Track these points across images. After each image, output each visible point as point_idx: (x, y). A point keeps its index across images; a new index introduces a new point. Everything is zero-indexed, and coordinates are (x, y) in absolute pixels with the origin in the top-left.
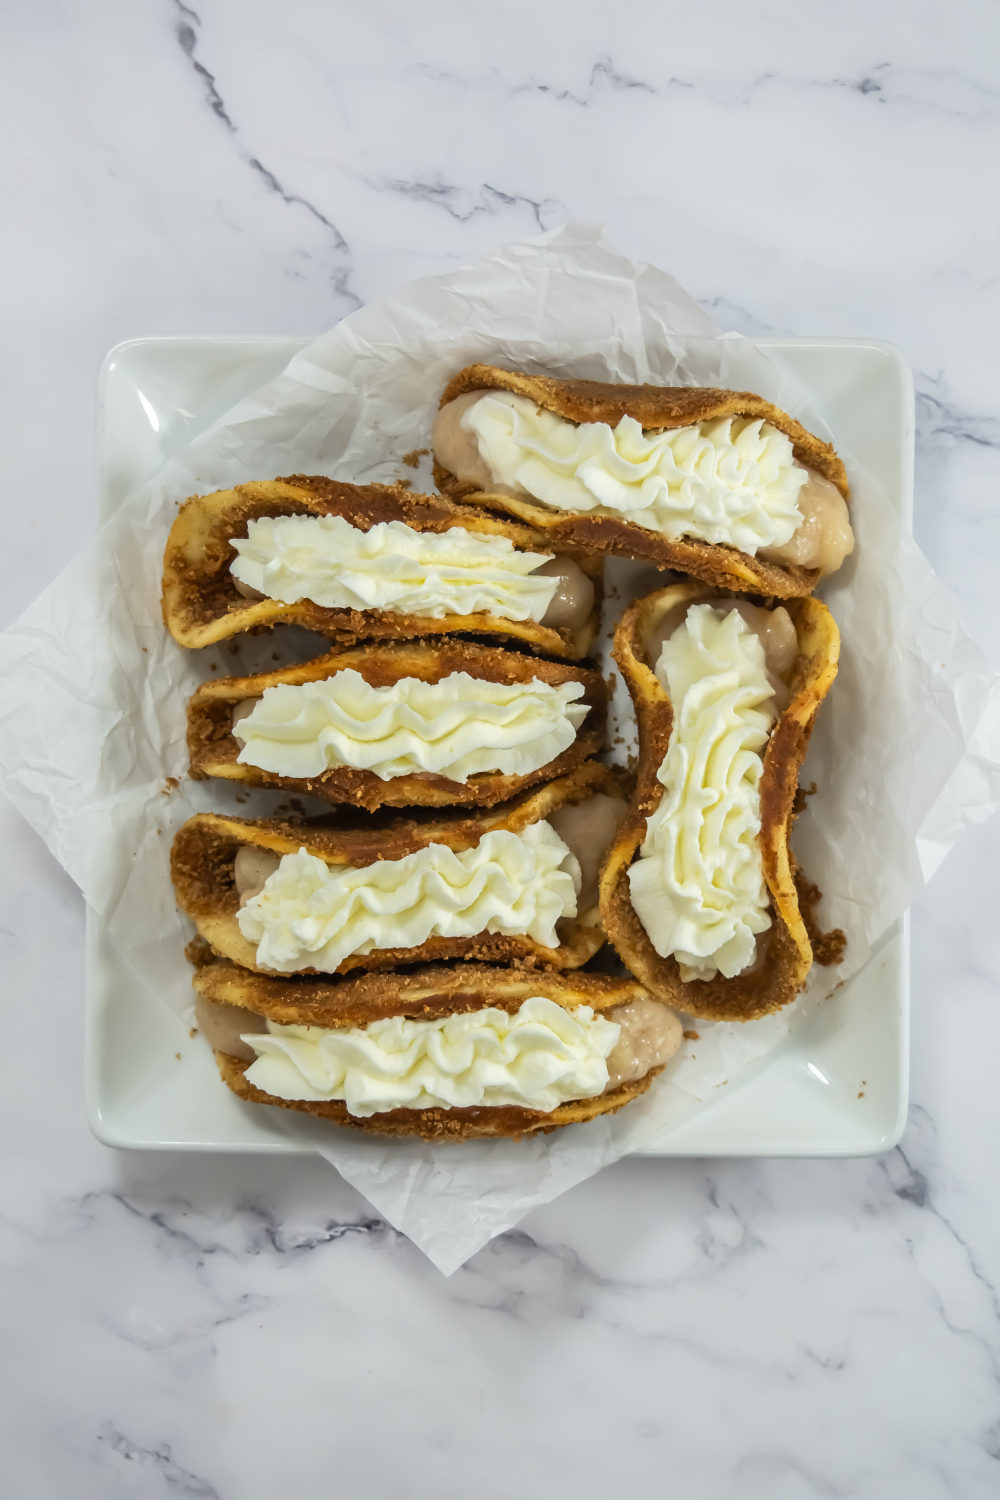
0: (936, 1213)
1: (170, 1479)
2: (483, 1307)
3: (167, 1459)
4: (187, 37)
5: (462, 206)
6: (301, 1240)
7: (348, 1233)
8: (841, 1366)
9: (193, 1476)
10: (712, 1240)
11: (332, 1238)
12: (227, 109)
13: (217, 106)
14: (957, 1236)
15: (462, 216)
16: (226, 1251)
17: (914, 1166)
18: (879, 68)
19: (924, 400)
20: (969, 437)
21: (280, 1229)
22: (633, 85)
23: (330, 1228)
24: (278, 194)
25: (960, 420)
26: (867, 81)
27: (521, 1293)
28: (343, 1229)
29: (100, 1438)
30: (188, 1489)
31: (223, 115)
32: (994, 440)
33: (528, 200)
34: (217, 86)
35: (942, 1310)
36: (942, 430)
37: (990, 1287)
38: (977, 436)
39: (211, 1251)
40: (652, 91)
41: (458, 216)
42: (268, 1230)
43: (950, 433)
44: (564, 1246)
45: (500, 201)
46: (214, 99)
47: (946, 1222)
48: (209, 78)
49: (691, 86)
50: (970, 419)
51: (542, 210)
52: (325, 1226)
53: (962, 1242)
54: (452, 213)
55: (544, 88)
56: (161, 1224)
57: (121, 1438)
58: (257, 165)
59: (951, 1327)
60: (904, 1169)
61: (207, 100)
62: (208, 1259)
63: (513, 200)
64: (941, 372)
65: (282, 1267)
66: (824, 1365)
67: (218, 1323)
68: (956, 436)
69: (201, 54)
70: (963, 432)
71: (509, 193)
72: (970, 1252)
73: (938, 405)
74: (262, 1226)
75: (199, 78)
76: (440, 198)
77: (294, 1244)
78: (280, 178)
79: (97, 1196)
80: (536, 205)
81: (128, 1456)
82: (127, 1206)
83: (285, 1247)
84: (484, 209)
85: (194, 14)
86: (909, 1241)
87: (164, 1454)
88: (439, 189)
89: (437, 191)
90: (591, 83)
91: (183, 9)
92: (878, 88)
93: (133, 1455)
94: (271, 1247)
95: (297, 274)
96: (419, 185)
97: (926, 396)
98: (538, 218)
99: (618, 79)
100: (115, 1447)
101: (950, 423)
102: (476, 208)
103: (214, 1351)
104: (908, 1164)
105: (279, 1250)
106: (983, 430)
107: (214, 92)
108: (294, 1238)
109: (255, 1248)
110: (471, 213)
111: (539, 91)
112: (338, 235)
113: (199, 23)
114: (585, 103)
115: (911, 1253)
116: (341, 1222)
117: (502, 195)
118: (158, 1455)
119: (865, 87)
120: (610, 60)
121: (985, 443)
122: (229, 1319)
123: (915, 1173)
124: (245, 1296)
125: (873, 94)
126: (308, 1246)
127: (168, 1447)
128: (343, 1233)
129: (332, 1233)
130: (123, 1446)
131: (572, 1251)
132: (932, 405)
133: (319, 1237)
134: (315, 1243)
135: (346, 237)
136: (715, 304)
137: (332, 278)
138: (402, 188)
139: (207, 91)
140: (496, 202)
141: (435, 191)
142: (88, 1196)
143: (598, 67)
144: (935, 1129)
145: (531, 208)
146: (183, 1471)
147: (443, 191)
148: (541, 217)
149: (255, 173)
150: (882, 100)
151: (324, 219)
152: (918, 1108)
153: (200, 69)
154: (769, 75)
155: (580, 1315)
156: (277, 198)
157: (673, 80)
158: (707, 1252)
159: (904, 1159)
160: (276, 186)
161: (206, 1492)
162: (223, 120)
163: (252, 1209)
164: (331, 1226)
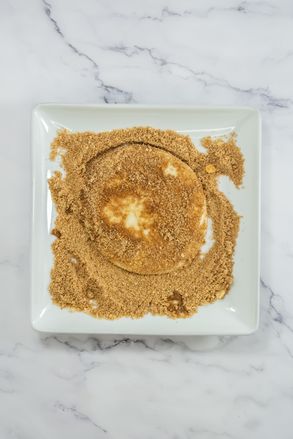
0: (285, 324)
1: (76, 415)
2: (159, 361)
3: (75, 410)
4: (48, 12)
5: (129, 52)
6: (107, 346)
7: (120, 343)
8: (262, 370)
9: (83, 414)
10: (223, 337)
11: (116, 345)
12: (61, 31)
13: (58, 30)
14: (292, 330)
15: (129, 55)
16: (87, 350)
17: (278, 312)
19: (264, 96)
20: (277, 105)
21: (101, 343)
22: (174, 14)
24: (77, 53)
25: (274, 101)
26: (240, 7)
27: (170, 356)
28: (119, 342)
29: (55, 406)
30: (81, 418)
31: (60, 33)
32: (284, 106)
33: (147, 49)
34: (58, 25)
35: (289, 352)
36: (269, 104)
38: (279, 105)
39: (82, 351)
41: (128, 55)
42: (98, 344)
43: (272, 105)
44: (181, 342)
45: (140, 50)
46: (57, 28)
47: (288, 327)
48: (55, 22)
49: (190, 13)
50: (277, 100)
51: (151, 51)
52: (114, 341)
54: (126, 55)
55: (149, 17)
56: (68, 345)
57: (61, 405)
58: (70, 46)
59: (292, 356)
61: (55, 28)
62: (82, 353)
63: (143, 49)
64: (268, 88)
65: (102, 354)
66: (257, 370)
67: (86, 371)
68: (273, 105)
69: (53, 16)
70: (275, 104)
71: (142, 48)
73: (268, 97)
74: (96, 343)
76: (122, 51)
77: (105, 347)
78: (77, 49)
79: (49, 338)
80: (150, 50)
81: (64, 410)
82: (58, 340)
83: (103, 348)
84: (135, 53)
85: (49, 5)
86: (279, 333)
87: (73, 409)
88: (122, 48)
89: (121, 49)
90: (162, 15)
91: (46, 4)
92: (244, 9)
93: (65, 410)
94: (99, 348)
95: (84, 75)
96: (116, 47)
97: (264, 95)
98: (150, 54)
99: (170, 13)
100: (60, 408)
101: (272, 102)
102: (133, 53)
103: (85, 379)
104: (276, 312)
105: (101, 349)
106: (281, 103)
107: (57, 26)
108: (105, 346)
109: (94, 349)
110: (131, 54)
112: (95, 63)
113: (51, 8)
114: (161, 21)
115: (279, 336)
116: (118, 340)
117: (140, 48)
119: (240, 9)
120: (167, 8)
121: (282, 106)
122: (89, 370)
123: (278, 314)
124: (93, 363)
125: (242, 11)
126: (109, 347)
127: (75, 407)
128: (119, 343)
129: (116, 343)
130: (62, 407)
131: (183, 343)
132: (266, 97)
133: (112, 345)
135: (97, 64)
136: (202, 74)
137: (94, 76)
138: (112, 49)
139: (55, 26)
140: (138, 50)
142: (47, 338)
143: (164, 10)
144: (283, 301)
145: (148, 51)
146: (79, 413)
148: (151, 53)
149: (70, 48)
150: (245, 12)
151: (90, 59)
152: (278, 295)
153: (52, 20)
154: (212, 8)
155: (188, 361)
156: (77, 55)
157: (185, 12)
158: (221, 341)
159: (275, 310)
160: (76, 51)
161: (87, 419)
162: (60, 34)
163: (93, 338)
164: (115, 341)
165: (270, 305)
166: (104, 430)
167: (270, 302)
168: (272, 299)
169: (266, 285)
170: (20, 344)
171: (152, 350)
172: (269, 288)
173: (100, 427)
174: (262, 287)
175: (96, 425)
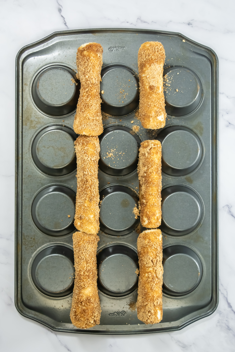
18: (192, 20)
40: (148, 24)
75: (62, 18)
111: (127, 23)
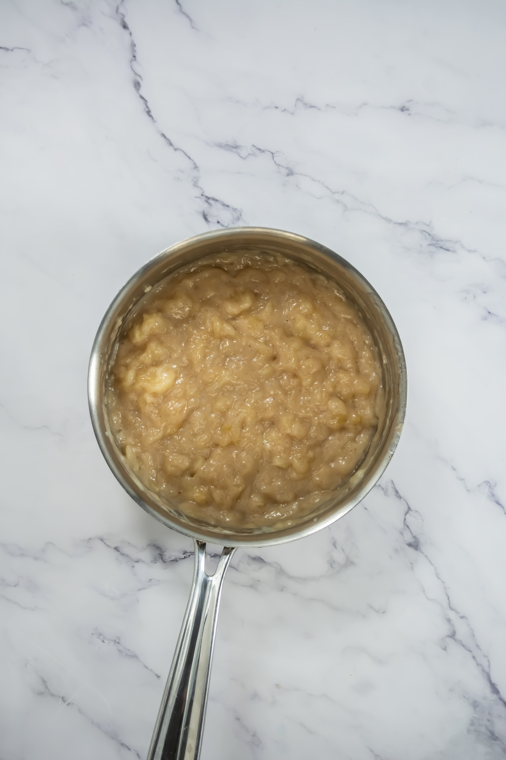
0: (423, 553)
1: (119, 651)
2: (243, 585)
3: (119, 643)
4: (137, 85)
5: (244, 153)
6: (173, 558)
7: (191, 556)
8: (384, 612)
9: (129, 650)
10: (334, 562)
11: (185, 557)
12: (152, 113)
13: (148, 112)
14: (430, 562)
15: (244, 157)
16: (144, 562)
17: (414, 534)
18: (409, 102)
19: (424, 233)
20: (441, 247)
21: (164, 553)
22: (312, 107)
23: (184, 553)
24: (171, 147)
25: (438, 241)
26: (404, 107)
27: (259, 581)
28: (190, 554)
29: (93, 634)
30: (127, 655)
31: (150, 116)
32: (451, 249)
33: (270, 152)
34: (149, 104)
35: (424, 591)
36: (431, 245)
37: (443, 582)
38: (444, 247)
39: (138, 562)
40: (319, 110)
41: (242, 157)
42: (160, 554)
43: (434, 246)
44: (276, 563)
45: (259, 151)
46: (147, 110)
47: (426, 556)
48: (146, 101)
49: (334, 107)
50: (442, 241)
51: (275, 155)
52: (182, 553)
53: (432, 565)
54: (240, 156)
55: (277, 108)
56: (118, 551)
57: (101, 635)
58: (164, 136)
59: (428, 598)
60: (410, 535)
61: (145, 110)
62: (136, 565)
63: (264, 151)
64: (431, 222)
65: (165, 568)
66: (377, 612)
67: (140, 590)
68: (436, 247)
69: (143, 92)
70: (439, 245)
71: (262, 148)
72: (435, 569)
73: (429, 235)
74: (158, 552)
75: (141, 101)
76: (235, 150)
77: (170, 560)
78: (173, 141)
79: (93, 539)
80: (272, 153)
81: (103, 641)
82: (105, 543)
83: (166, 561)
84: (252, 155)
85: (140, 76)
86: (412, 564)
87: (117, 641)
88: (235, 146)
89: (233, 147)
90: (295, 106)
91: (136, 74)
92: (408, 110)
93: (105, 641)
94: (161, 560)
95: (178, 179)
96: (227, 145)
97: (425, 231)
98: (273, 159)
99: (306, 104)
100: (98, 638)
101: (434, 242)
102: (249, 154)
103: (138, 601)
104: (412, 534)
105: (164, 562)
106: (447, 245)
107: (147, 107)
108: (170, 557)
109: (155, 561)
110: (247, 156)
111: (275, 108)
112: (195, 164)
113: (142, 80)
114: (293, 114)
115: (412, 568)
116: (189, 551)
117: (260, 149)
118: (115, 641)
119: (403, 109)
120: (303, 97)
121: (448, 250)
122: (144, 589)
123: (414, 537)
124: (151, 580)
125: (406, 112)
126: (176, 560)
127: (119, 639)
128: (189, 556)
129: (185, 555)
130: (101, 637)
131: (279, 565)
132: (428, 235)
133: (180, 557)
134: (178, 559)
135: (198, 165)
136: (342, 193)
137: (192, 180)
138: (220, 146)
139: (145, 106)
140: (257, 152)
141: (234, 147)
142: (90, 539)
143: (298, 99)
144: (423, 520)
145: (271, 154)
146: (125, 648)
147: (236, 147)
148: (274, 158)
149: (163, 139)
150: (409, 114)
151: (189, 158)
152: (417, 511)
153: (142, 97)
154: (365, 104)
155: (282, 590)
156: (171, 149)
157: (327, 105)
158: (332, 566)
159: (410, 531)
160: (171, 144)
161: (134, 656)
162: (150, 118)
163: (154, 545)
164: (185, 553)
165: (404, 524)
166: (157, 675)
167: (405, 519)
168: (408, 516)
169: (402, 496)
170: (52, 544)
171: (235, 570)
172: (405, 500)
173: (151, 670)
174: (396, 497)
175: (146, 667)
